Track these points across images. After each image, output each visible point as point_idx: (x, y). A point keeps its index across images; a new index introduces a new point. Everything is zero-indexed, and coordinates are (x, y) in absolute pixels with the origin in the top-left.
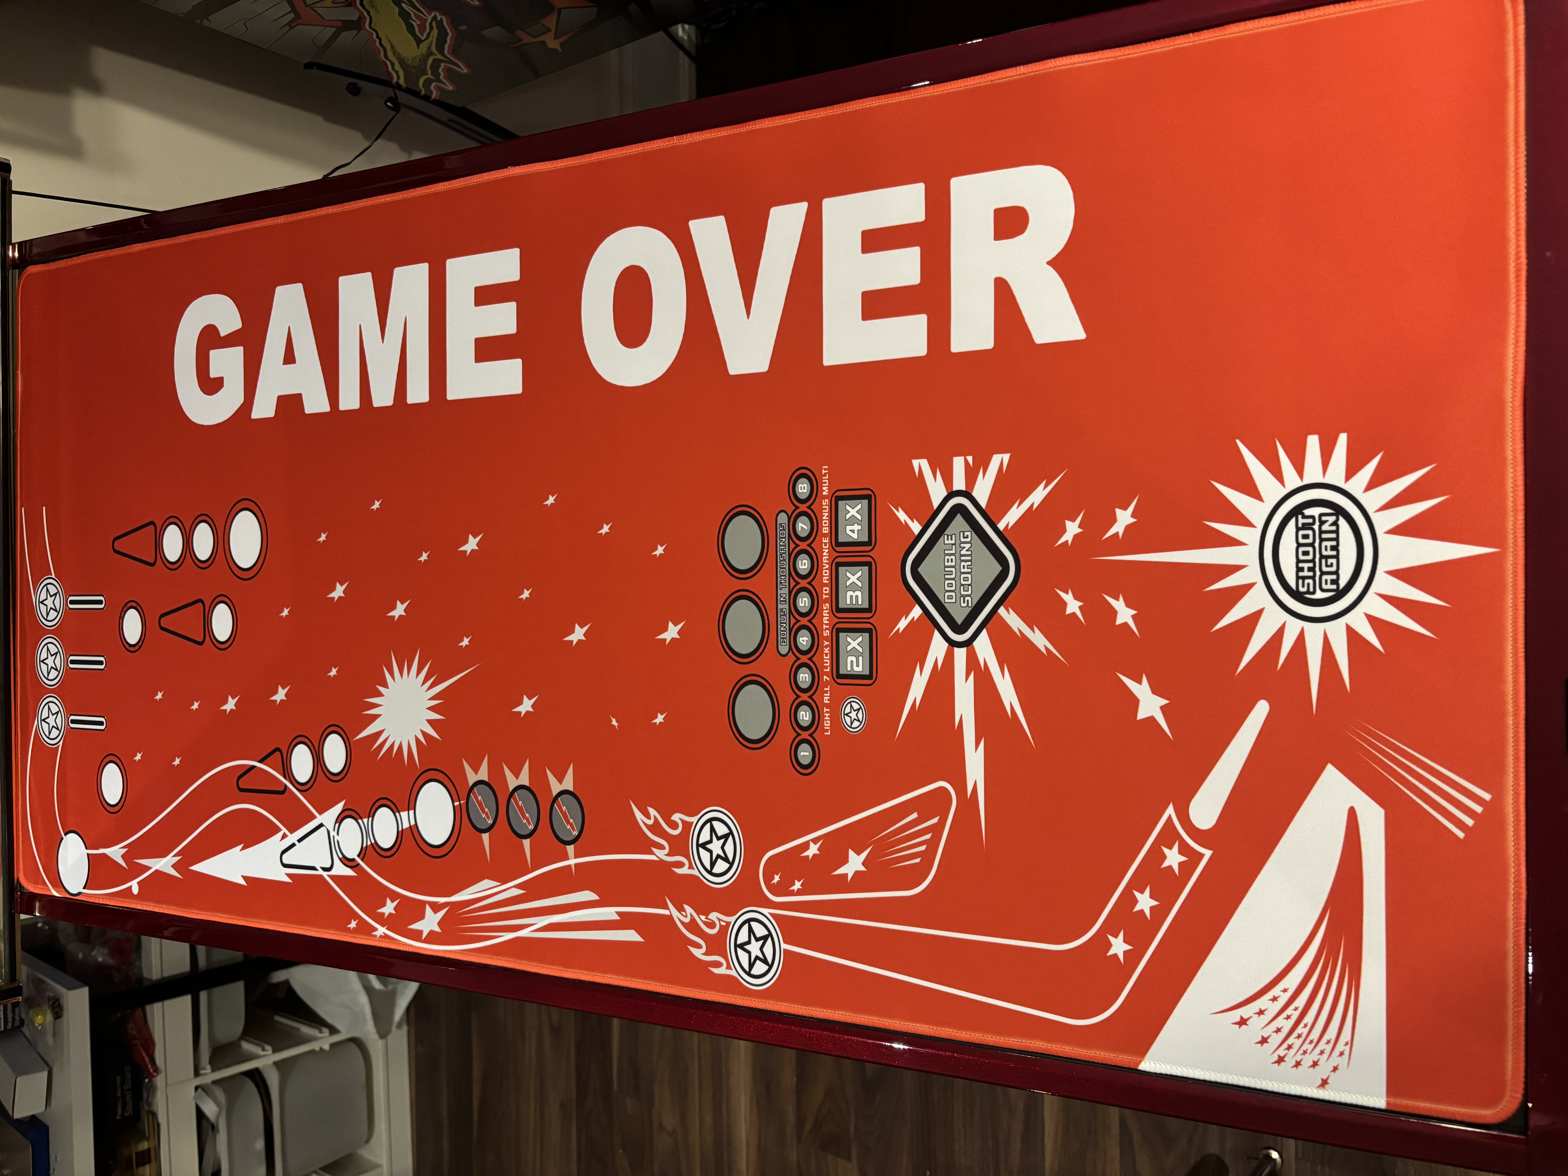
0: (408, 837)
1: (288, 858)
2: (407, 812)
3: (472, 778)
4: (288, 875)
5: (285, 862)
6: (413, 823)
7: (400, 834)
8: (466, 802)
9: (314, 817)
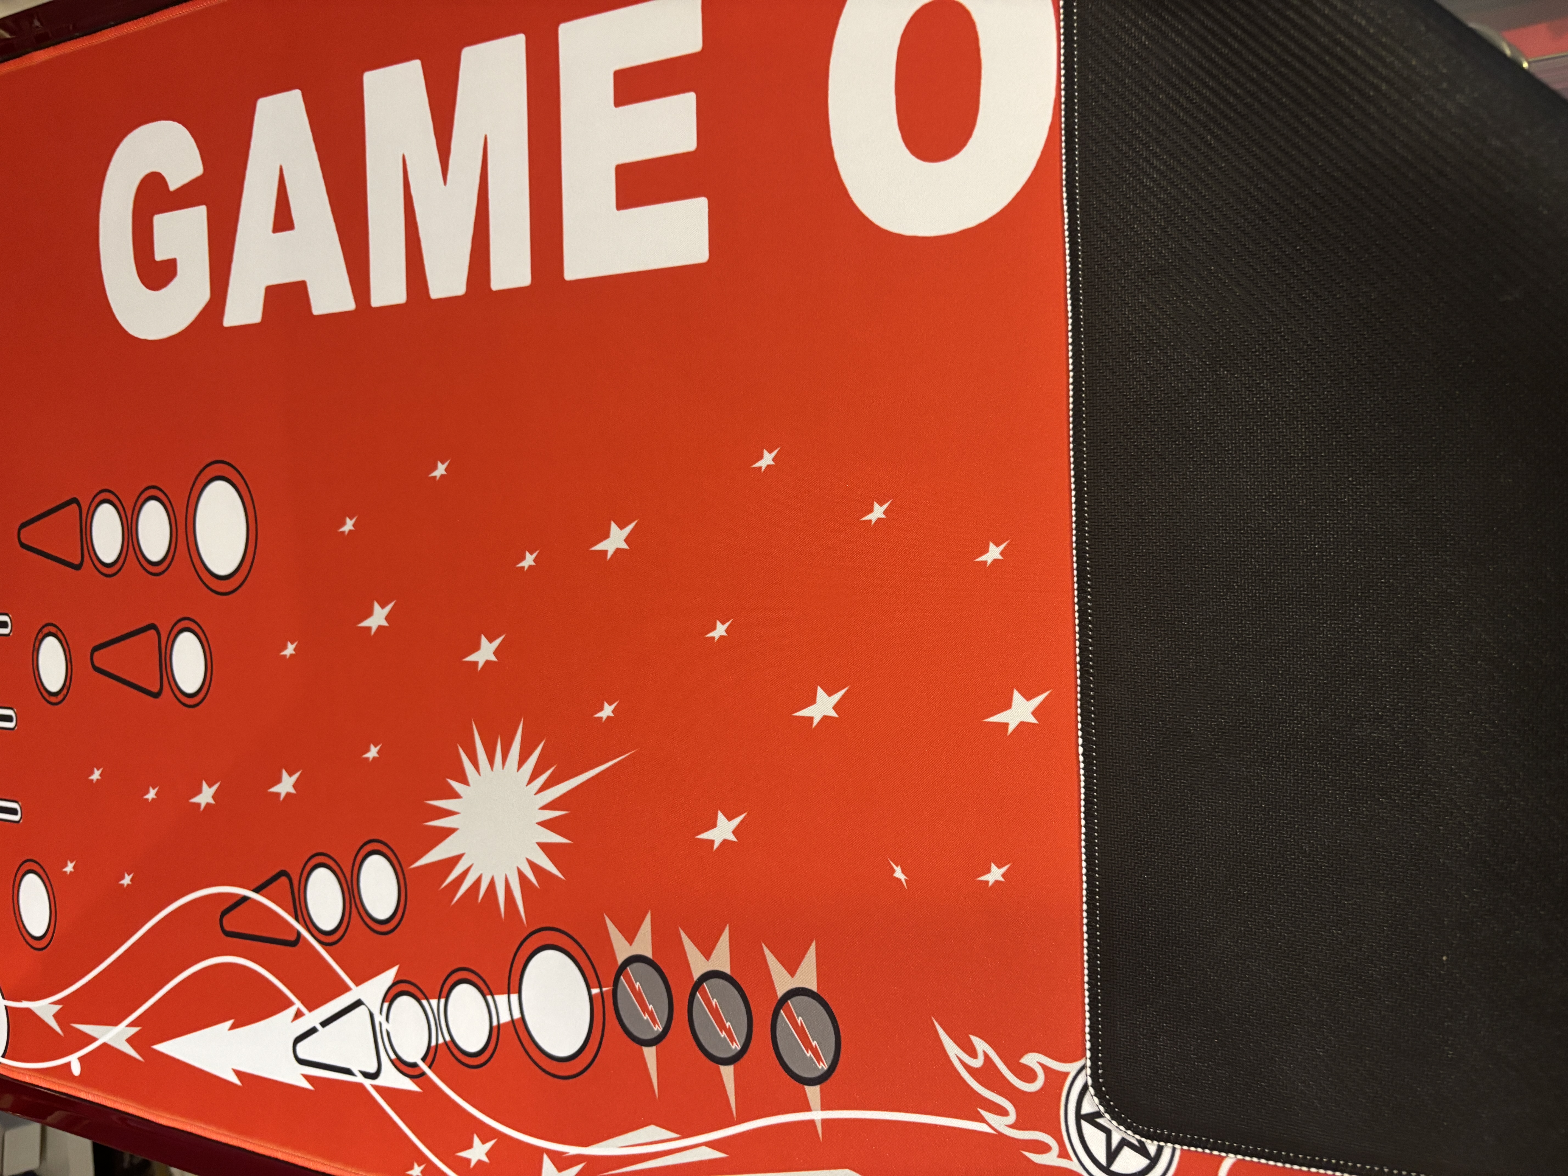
0: (508, 1037)
1: (305, 1050)
2: (506, 996)
3: (622, 950)
4: (307, 1078)
5: (301, 1055)
6: (517, 1015)
7: (495, 1032)
8: (613, 990)
9: (346, 989)
